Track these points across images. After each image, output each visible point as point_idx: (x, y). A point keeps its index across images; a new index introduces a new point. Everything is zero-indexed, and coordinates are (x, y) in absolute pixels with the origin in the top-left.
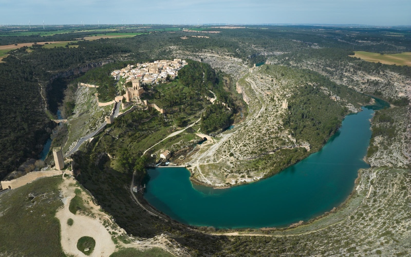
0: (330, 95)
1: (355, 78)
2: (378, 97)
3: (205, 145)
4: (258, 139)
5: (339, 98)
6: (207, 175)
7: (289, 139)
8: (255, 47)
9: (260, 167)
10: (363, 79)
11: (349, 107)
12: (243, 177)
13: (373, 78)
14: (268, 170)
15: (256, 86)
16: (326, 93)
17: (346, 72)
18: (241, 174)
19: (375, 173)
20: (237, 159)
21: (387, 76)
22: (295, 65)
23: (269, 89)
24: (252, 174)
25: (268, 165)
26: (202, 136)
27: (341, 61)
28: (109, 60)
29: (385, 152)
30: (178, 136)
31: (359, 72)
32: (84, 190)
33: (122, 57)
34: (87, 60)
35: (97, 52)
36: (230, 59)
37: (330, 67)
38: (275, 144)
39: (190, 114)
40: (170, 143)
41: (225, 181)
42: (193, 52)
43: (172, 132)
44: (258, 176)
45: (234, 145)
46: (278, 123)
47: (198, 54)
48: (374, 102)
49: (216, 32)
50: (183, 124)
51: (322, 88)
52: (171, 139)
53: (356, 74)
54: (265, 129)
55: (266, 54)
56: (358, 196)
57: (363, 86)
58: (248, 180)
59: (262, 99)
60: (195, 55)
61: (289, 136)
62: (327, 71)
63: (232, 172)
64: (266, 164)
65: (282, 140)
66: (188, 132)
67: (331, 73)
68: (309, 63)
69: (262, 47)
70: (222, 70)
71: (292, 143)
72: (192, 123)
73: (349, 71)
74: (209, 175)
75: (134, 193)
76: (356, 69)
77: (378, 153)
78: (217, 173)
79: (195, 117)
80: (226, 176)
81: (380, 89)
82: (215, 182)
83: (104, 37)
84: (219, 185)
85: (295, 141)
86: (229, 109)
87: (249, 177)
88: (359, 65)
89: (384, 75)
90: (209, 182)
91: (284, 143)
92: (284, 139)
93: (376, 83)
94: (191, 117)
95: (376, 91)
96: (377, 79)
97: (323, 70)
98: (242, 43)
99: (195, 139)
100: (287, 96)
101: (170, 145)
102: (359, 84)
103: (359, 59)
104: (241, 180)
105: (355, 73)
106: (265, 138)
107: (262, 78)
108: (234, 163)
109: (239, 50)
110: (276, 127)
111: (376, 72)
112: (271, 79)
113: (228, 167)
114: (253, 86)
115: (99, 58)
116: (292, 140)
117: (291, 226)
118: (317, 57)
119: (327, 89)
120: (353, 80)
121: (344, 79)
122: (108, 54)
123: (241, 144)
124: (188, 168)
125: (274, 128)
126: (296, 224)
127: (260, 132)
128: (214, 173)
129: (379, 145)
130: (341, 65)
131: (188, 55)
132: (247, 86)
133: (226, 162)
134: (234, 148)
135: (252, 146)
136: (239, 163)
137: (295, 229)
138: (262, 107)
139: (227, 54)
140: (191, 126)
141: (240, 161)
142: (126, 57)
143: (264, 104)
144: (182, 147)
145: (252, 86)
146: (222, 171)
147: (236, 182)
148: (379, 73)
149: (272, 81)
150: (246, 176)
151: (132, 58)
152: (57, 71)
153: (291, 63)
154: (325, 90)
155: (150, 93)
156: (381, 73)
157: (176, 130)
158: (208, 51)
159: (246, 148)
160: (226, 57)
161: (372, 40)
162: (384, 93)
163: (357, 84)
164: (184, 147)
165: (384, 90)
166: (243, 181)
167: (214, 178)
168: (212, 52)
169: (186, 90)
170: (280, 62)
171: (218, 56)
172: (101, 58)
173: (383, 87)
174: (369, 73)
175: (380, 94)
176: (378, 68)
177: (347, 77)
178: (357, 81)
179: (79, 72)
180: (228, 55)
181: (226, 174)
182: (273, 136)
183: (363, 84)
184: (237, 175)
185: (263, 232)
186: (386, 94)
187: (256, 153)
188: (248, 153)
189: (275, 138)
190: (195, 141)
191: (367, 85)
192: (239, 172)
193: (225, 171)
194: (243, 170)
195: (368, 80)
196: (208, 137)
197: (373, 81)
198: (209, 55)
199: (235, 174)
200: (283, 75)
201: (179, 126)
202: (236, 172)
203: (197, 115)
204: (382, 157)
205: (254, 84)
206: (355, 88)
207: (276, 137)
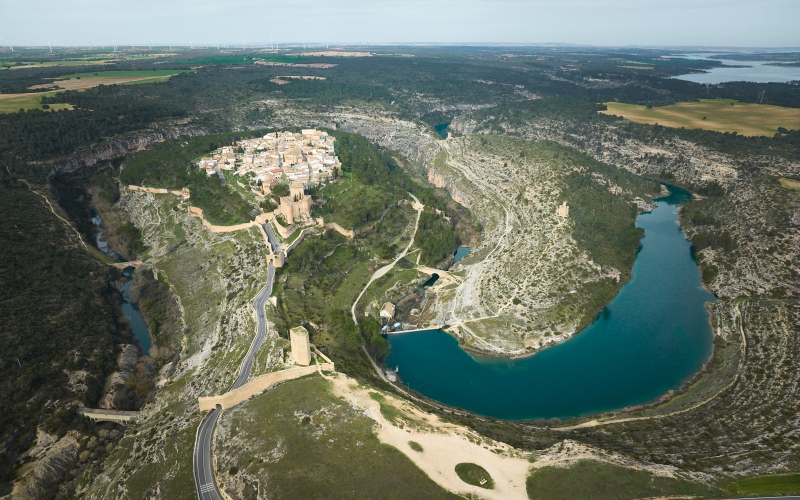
0: (607, 185)
1: (623, 151)
2: (668, 182)
3: (441, 286)
4: (550, 272)
5: (620, 190)
6: (488, 338)
7: (590, 266)
8: (423, 97)
9: (567, 317)
10: (637, 154)
11: (638, 202)
12: (547, 334)
13: (654, 151)
14: (579, 320)
15: (473, 175)
16: (602, 182)
17: (605, 141)
18: (544, 332)
19: (737, 308)
20: (531, 307)
21: (676, 148)
22: (513, 130)
23: (507, 181)
24: (559, 328)
25: (576, 311)
26: (430, 271)
27: (594, 123)
28: (151, 132)
29: (731, 275)
30: (389, 275)
31: (629, 142)
32: (386, 394)
33: (176, 125)
34: (106, 134)
35: (121, 117)
36: (393, 124)
37: (576, 133)
38: (575, 277)
39: (394, 235)
40: (381, 289)
41: (523, 346)
42: (316, 111)
43: (375, 270)
44: (568, 330)
45: (512, 285)
46: (569, 243)
47: (327, 114)
48: (666, 190)
49: (327, 66)
50: (389, 253)
51: (594, 174)
52: (380, 282)
53: (624, 145)
54: (553, 254)
55: (444, 109)
56: (729, 344)
57: (640, 165)
58: (558, 339)
59: (498, 199)
60: (322, 118)
61: (591, 262)
62: (571, 140)
63: (529, 329)
64: (572, 310)
65: (581, 269)
66: (402, 267)
67: (581, 144)
68: (537, 126)
69: (436, 96)
70: (380, 144)
71: (597, 272)
72: (401, 251)
73: (611, 140)
74: (493, 338)
75: (393, 383)
76: (622, 135)
77: (721, 277)
78: (507, 333)
79: (403, 239)
80: (522, 336)
81: (669, 168)
82: (507, 348)
83: (108, 82)
84: (517, 352)
85: (599, 268)
86: (448, 219)
87: (556, 334)
88: (625, 129)
89: (671, 145)
90: (499, 350)
91: (586, 275)
92: (583, 267)
93: (661, 160)
94: (397, 241)
95: (663, 173)
96: (661, 151)
97: (564, 139)
98: (395, 89)
99: (418, 278)
100: (552, 193)
101: (383, 292)
102: (632, 161)
103: (621, 118)
104: (547, 341)
105: (621, 142)
106: (559, 269)
107: (483, 161)
108: (528, 315)
109: (396, 103)
110: (569, 251)
111: (658, 141)
112: (502, 163)
113: (521, 322)
114: (469, 174)
115: (131, 129)
116: (595, 267)
117: (662, 400)
118: (548, 116)
119: (601, 176)
120: (619, 155)
121: (605, 154)
122: (147, 120)
123: (525, 283)
124: (447, 330)
125: (566, 251)
126: (666, 396)
127: (547, 260)
128: (500, 334)
129: (715, 264)
130: (596, 129)
131: (309, 118)
132: (456, 175)
133: (512, 314)
134: (516, 290)
135: (546, 285)
136: (535, 314)
137: (669, 403)
138: (504, 212)
139: (385, 113)
140: (402, 255)
141: (536, 310)
142: (185, 125)
143: (506, 207)
144: (403, 294)
145: (466, 175)
146: (513, 329)
147: (541, 344)
148: (663, 143)
149: (506, 165)
150: (552, 333)
151: (199, 128)
152: (51, 162)
153: (503, 126)
154: (600, 178)
155: (320, 203)
156: (667, 142)
157: (381, 266)
158: (347, 109)
159: (538, 290)
160: (383, 119)
161: (612, 78)
162: (676, 174)
163: (629, 162)
164: (407, 294)
165: (675, 171)
166: (549, 341)
167: (504, 342)
168: (355, 111)
169: (371, 191)
170: (481, 125)
171: (368, 118)
172: (135, 129)
173: (673, 165)
174: (646, 143)
175: (670, 176)
176: (659, 134)
177: (608, 149)
178: (627, 155)
179: (95, 161)
180: (387, 116)
181: (520, 333)
182: (568, 264)
183: (640, 160)
184: (539, 332)
185: (630, 414)
186: (680, 175)
187: (555, 295)
188: (544, 297)
189: (571, 267)
190: (419, 281)
191: (645, 163)
192: (540, 328)
193: (519, 329)
194: (545, 324)
195: (646, 154)
196: (440, 273)
197: (656, 155)
198: (349, 116)
199: (535, 332)
200: (522, 155)
201: (385, 258)
202: (536, 329)
203: (404, 235)
204: (729, 282)
205: (468, 170)
206: (627, 167)
207: (573, 266)
